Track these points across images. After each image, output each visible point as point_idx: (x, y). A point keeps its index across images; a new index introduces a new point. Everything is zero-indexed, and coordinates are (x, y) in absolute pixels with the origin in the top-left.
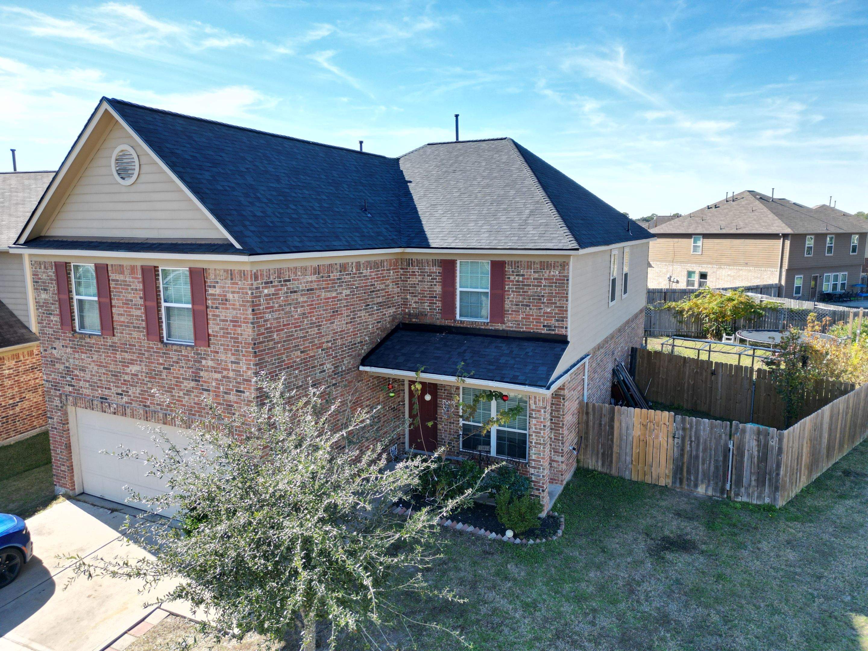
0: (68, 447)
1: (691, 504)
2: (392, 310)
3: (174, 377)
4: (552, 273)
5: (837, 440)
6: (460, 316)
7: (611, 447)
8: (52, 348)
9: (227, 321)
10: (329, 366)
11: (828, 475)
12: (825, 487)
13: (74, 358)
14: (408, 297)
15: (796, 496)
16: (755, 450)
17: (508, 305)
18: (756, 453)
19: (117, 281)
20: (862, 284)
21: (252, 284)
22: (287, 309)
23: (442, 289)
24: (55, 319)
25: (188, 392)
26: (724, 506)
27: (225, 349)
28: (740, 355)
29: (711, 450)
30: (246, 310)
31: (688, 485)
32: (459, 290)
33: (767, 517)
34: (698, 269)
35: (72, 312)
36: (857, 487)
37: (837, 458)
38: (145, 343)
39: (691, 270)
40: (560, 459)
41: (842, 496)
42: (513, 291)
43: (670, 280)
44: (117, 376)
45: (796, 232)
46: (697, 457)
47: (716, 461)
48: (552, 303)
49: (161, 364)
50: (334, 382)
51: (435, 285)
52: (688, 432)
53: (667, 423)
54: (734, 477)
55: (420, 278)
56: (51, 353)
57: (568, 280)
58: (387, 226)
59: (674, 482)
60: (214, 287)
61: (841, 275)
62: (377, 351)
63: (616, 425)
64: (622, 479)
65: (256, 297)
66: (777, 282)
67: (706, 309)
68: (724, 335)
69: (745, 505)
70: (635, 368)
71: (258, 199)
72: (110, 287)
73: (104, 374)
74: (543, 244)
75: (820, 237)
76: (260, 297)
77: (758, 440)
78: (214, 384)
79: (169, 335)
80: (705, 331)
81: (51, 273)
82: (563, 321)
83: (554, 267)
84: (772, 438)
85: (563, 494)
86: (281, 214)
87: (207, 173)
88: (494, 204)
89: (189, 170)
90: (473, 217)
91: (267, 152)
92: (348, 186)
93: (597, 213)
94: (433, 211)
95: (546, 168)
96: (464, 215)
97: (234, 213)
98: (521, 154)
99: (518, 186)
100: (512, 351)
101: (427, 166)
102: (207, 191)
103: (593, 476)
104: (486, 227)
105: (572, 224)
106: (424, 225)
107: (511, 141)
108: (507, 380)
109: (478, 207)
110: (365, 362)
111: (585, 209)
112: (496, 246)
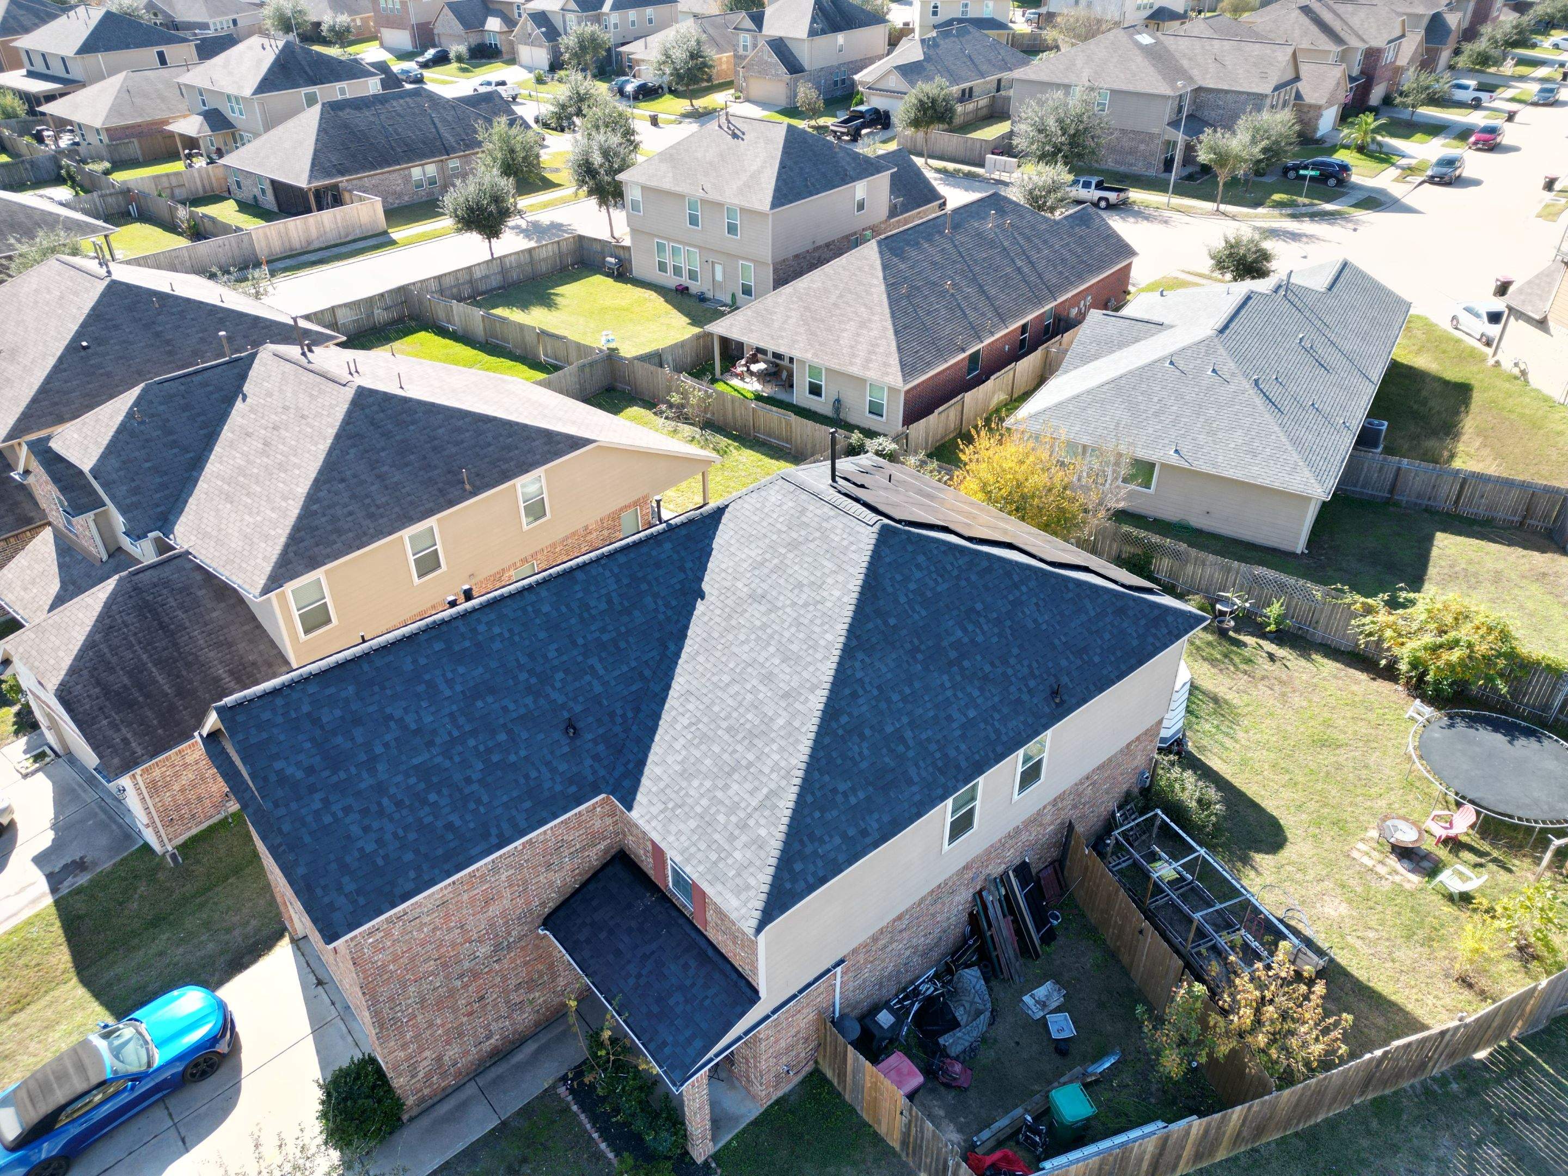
2: (602, 845)
6: (673, 885)
7: (845, 1075)
10: (484, 950)
14: (626, 830)
17: (709, 917)
22: (407, 937)
29: (933, 1151)
42: (712, 908)
46: (921, 1147)
48: (746, 951)
50: (495, 959)
52: (914, 1120)
57: (756, 943)
58: (601, 747)
59: (900, 1149)
63: (849, 1059)
64: (854, 1109)
70: (1068, 850)
74: (729, 896)
80: (1399, 675)
82: (755, 975)
85: (755, 1123)
86: (406, 828)
87: (318, 796)
88: (746, 742)
89: (294, 806)
90: (708, 762)
91: (438, 672)
92: (566, 671)
93: (981, 689)
94: (681, 710)
95: (932, 584)
96: (703, 747)
97: (334, 866)
98: (861, 593)
99: (797, 705)
100: (693, 985)
101: (744, 556)
102: (307, 839)
103: (820, 1094)
104: (704, 802)
105: (811, 836)
106: (654, 746)
107: (875, 536)
108: (652, 1046)
109: (726, 737)
110: (549, 922)
111: (931, 714)
112: (688, 860)
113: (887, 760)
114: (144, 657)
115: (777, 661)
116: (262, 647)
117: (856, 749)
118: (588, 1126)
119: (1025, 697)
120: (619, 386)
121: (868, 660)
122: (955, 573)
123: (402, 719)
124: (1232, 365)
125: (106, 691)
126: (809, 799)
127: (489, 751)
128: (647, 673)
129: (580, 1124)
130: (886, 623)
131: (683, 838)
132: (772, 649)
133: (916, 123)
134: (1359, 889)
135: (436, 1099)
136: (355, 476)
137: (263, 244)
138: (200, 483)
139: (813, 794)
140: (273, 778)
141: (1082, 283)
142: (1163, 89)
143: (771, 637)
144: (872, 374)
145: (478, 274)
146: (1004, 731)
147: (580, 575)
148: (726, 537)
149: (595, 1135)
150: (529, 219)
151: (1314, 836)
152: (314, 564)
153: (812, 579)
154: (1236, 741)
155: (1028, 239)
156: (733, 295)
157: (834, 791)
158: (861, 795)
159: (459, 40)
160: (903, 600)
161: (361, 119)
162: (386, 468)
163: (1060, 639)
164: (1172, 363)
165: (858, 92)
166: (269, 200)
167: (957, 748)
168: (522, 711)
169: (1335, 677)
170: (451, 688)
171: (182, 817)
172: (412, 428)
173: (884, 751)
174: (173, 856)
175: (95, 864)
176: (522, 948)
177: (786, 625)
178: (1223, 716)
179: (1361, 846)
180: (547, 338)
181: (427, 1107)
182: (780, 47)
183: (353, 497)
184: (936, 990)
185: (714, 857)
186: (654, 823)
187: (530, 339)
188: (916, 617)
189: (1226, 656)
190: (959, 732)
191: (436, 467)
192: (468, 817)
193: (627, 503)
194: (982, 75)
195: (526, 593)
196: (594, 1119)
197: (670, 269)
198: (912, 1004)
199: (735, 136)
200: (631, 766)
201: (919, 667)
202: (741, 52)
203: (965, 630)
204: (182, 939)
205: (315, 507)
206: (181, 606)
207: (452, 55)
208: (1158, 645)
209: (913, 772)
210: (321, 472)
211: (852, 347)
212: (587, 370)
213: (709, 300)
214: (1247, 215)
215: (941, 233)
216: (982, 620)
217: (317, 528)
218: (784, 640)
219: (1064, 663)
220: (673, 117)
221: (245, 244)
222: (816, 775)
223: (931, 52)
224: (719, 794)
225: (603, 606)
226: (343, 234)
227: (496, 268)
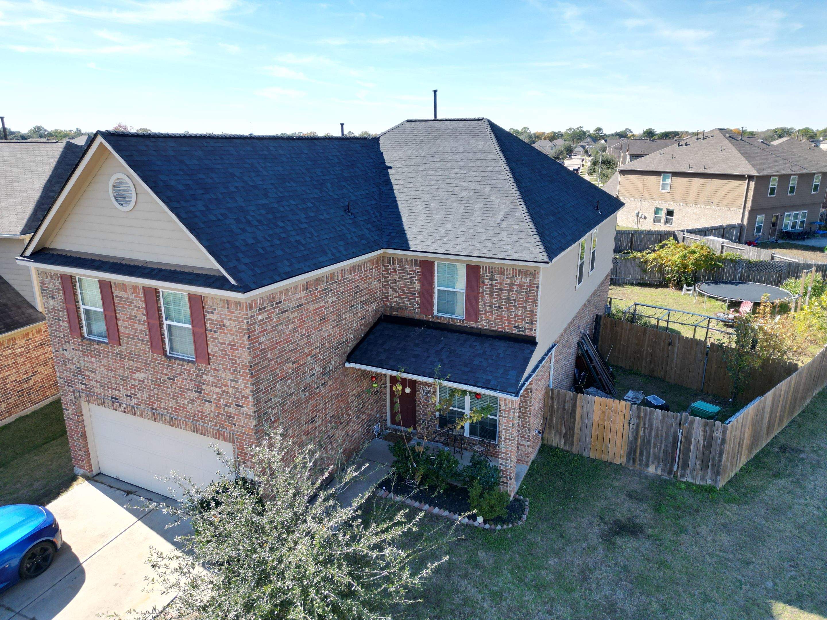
0: (84, 435)
1: (642, 483)
2: (374, 306)
3: (178, 387)
4: (523, 280)
5: (778, 418)
6: (438, 311)
7: (573, 429)
8: (63, 350)
9: (225, 344)
10: (317, 369)
11: (765, 452)
12: (763, 465)
13: (84, 360)
14: (389, 292)
15: (736, 475)
16: (701, 438)
17: (481, 306)
18: (701, 442)
19: (121, 297)
20: (821, 221)
21: (247, 314)
22: (279, 328)
23: (421, 286)
24: (65, 324)
25: (192, 401)
26: (671, 487)
27: (224, 368)
28: (696, 326)
29: (662, 436)
30: (243, 337)
31: (640, 465)
32: (436, 288)
33: (708, 498)
34: (665, 206)
35: (79, 320)
36: (791, 464)
37: (775, 433)
38: (150, 354)
39: (658, 207)
40: (527, 443)
41: (777, 475)
42: (486, 294)
43: (638, 216)
44: (125, 380)
45: (761, 174)
46: (649, 441)
47: (666, 446)
48: (522, 307)
49: (166, 374)
50: (323, 382)
51: (415, 283)
52: (642, 420)
53: (624, 411)
54: (681, 460)
55: (400, 275)
56: (63, 354)
57: (537, 287)
58: (369, 226)
59: (628, 461)
60: (212, 313)
61: (800, 213)
62: (361, 346)
63: (578, 410)
64: (581, 456)
65: (251, 325)
66: (740, 222)
67: (669, 261)
68: (685, 286)
69: (689, 485)
70: (598, 334)
71: (249, 223)
72: (114, 302)
73: (113, 377)
74: (516, 254)
75: (784, 178)
76: (255, 323)
77: (705, 431)
78: (215, 397)
79: (172, 349)
80: (668, 280)
81: (58, 283)
82: (532, 324)
83: (525, 275)
84: (717, 430)
86: (270, 236)
87: (200, 203)
88: (471, 202)
90: (450, 216)
91: (254, 161)
92: (332, 184)
96: (441, 213)
97: (229, 245)
98: (497, 140)
99: (493, 181)
100: (485, 351)
101: (406, 149)
103: (556, 454)
104: (462, 229)
105: (543, 227)
106: (404, 222)
107: (487, 122)
108: (480, 384)
110: (349, 359)
111: (556, 197)
113: (552, 208)
115: (464, 172)
117: (537, 198)
118: (417, 504)
119: (586, 205)
121: (517, 166)
123: (241, 178)
126: (533, 212)
127: (305, 209)
128: (376, 198)
129: (408, 506)
130: (514, 155)
132: (457, 170)
143: (452, 166)
149: (426, 507)
153: (460, 143)
157: (540, 212)
158: (552, 218)
163: (583, 189)
167: (576, 214)
168: (315, 195)
170: (266, 171)
173: (549, 204)
176: (336, 380)
177: (458, 160)
188: (525, 158)
192: (308, 240)
200: (393, 234)
201: (539, 177)
209: (566, 217)
210: (51, 178)
218: (462, 165)
222: (528, 203)
224: (470, 224)
225: (337, 160)
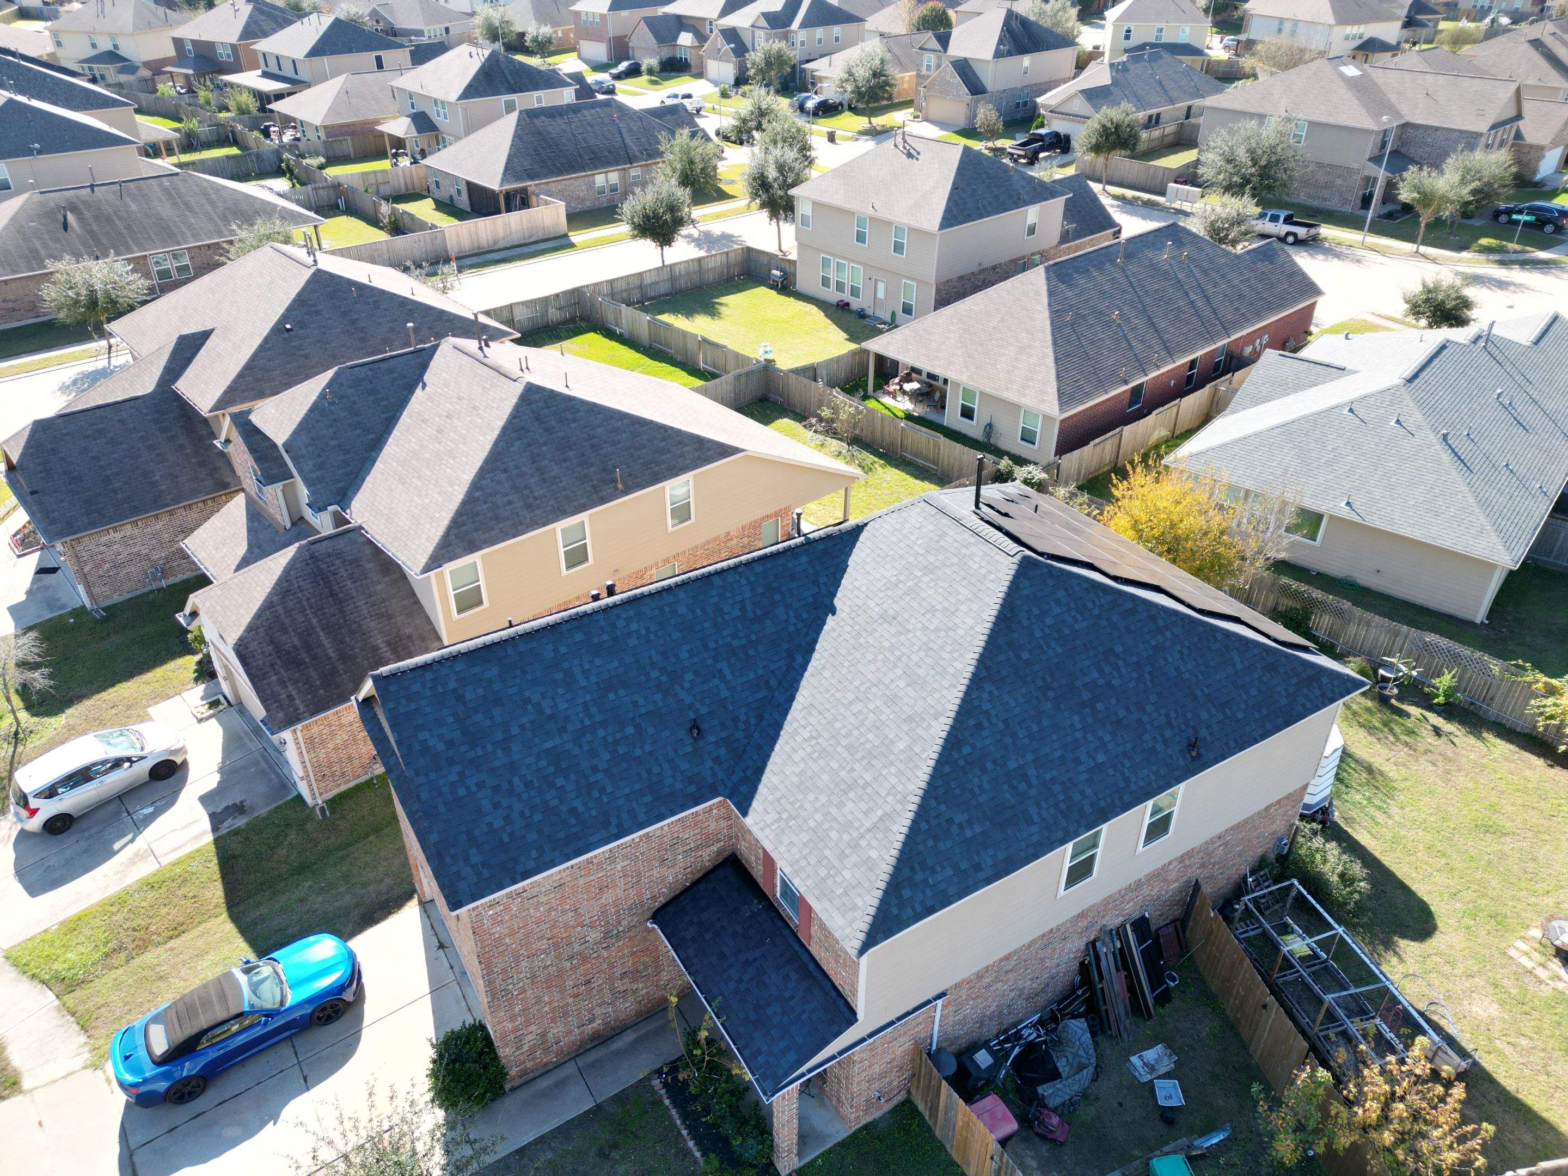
6: (781, 896)
7: (937, 1109)
10: (594, 936)
17: (814, 931)
21: (470, 915)
22: (524, 914)
48: (847, 972)
50: (604, 946)
52: (1004, 1167)
58: (723, 751)
63: (943, 1096)
64: (944, 1147)
65: (476, 922)
70: (1192, 910)
76: (482, 919)
82: (854, 996)
85: (841, 1144)
86: (533, 808)
87: (456, 768)
88: (864, 762)
89: (433, 776)
90: (825, 777)
91: (576, 662)
92: (696, 673)
93: (1113, 734)
94: (803, 722)
95: (1070, 620)
96: (822, 762)
97: (463, 837)
98: (995, 624)
99: (919, 731)
100: (792, 997)
101: (878, 576)
102: (442, 809)
103: (910, 1125)
104: (818, 817)
105: (922, 863)
106: (773, 754)
107: (1015, 567)
108: (746, 1052)
109: (845, 754)
110: (658, 916)
111: (1058, 754)
112: (797, 873)
113: (1007, 796)
114: (314, 621)
115: (902, 685)
116: (418, 622)
117: (976, 780)
118: (678, 1122)
119: (1160, 747)
120: (772, 396)
121: (996, 692)
122: (1096, 612)
123: (538, 704)
124: (1419, 417)
125: (278, 649)
126: (924, 826)
127: (616, 742)
128: (773, 682)
129: (670, 1118)
130: (1018, 657)
131: (794, 850)
132: (899, 672)
133: (1097, 148)
134: (1514, 991)
135: (537, 1073)
136: (517, 467)
137: (455, 242)
138: (377, 463)
139: (927, 821)
140: (417, 747)
141: (1259, 321)
142: (1368, 123)
143: (899, 659)
144: (1028, 401)
145: (648, 280)
146: (1133, 779)
147: (717, 581)
148: (863, 555)
149: (684, 1132)
150: (701, 229)
151: (1468, 928)
152: (472, 547)
153: (946, 604)
154: (1390, 817)
155: (1205, 273)
156: (893, 313)
157: (950, 821)
158: (978, 829)
159: (651, 53)
160: (1038, 634)
161: (554, 127)
162: (546, 462)
163: (1202, 691)
164: (1351, 410)
165: (1039, 115)
166: (463, 201)
167: (1082, 792)
168: (651, 707)
169: (1507, 759)
170: (587, 678)
171: (333, 774)
172: (573, 425)
173: (1006, 787)
174: (322, 809)
175: (253, 809)
176: (631, 939)
177: (915, 648)
178: (1377, 788)
179: (1520, 944)
180: (708, 347)
181: (528, 1079)
182: (964, 68)
183: (514, 487)
184: (1039, 1036)
185: (823, 872)
186: (767, 831)
187: (692, 347)
188: (1051, 653)
189: (1385, 724)
190: (1085, 776)
191: (592, 465)
192: (591, 804)
193: (768, 513)
194: (1172, 102)
195: (665, 594)
196: (684, 1116)
197: (833, 284)
198: (1013, 1048)
199: (910, 155)
200: (749, 772)
201: (1049, 705)
202: (924, 72)
203: (1101, 671)
204: (322, 889)
205: (478, 494)
206: (351, 577)
207: (644, 68)
208: (1308, 705)
209: (1033, 811)
210: (487, 461)
211: (1008, 372)
212: (743, 380)
213: (869, 317)
214: (1449, 259)
215: (1113, 262)
216: (1121, 663)
217: (478, 514)
218: (911, 664)
219: (1204, 716)
220: (850, 134)
221: (438, 241)
222: (933, 803)
223: (1120, 76)
224: (833, 810)
225: (737, 613)
226: (527, 235)
227: (666, 275)
